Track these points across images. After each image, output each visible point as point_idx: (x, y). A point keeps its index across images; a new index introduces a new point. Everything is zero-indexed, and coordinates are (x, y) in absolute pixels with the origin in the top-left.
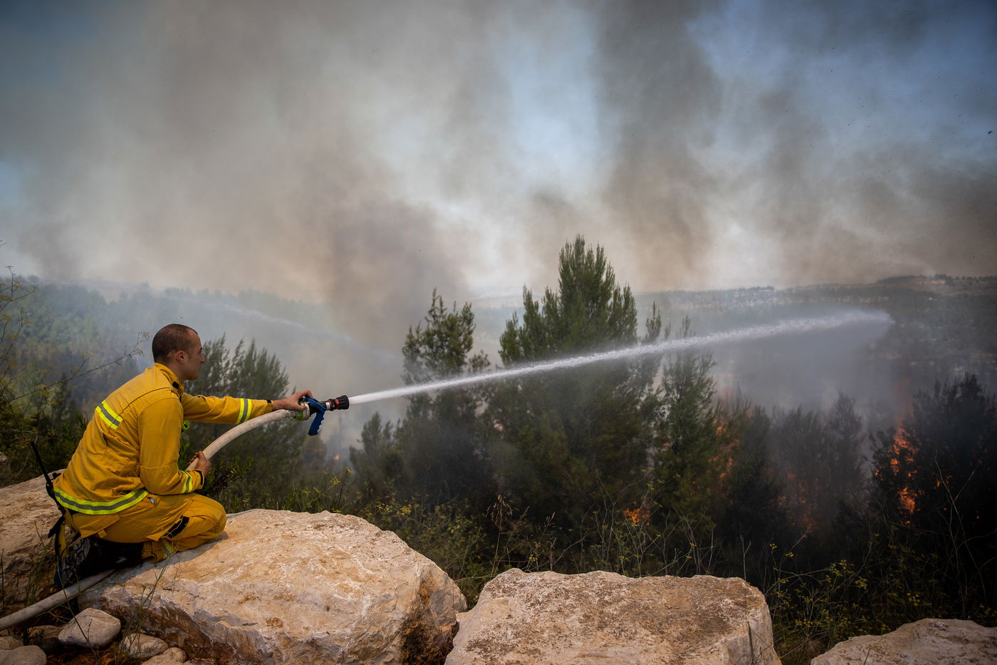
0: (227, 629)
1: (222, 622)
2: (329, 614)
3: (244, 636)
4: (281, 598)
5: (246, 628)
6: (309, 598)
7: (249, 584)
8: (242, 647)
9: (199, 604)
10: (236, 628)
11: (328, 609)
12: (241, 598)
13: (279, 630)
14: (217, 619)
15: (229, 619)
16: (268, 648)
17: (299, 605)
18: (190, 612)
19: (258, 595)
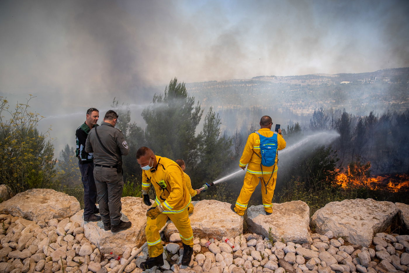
0: (212, 230)
1: (211, 229)
2: (233, 222)
3: (217, 231)
4: (221, 221)
5: (217, 229)
6: (228, 220)
7: (213, 220)
8: (216, 233)
9: (204, 227)
10: (215, 229)
11: (232, 221)
12: (212, 223)
13: (225, 228)
14: (210, 229)
15: (212, 228)
16: (224, 232)
17: (225, 222)
18: (201, 228)
19: (215, 222)
